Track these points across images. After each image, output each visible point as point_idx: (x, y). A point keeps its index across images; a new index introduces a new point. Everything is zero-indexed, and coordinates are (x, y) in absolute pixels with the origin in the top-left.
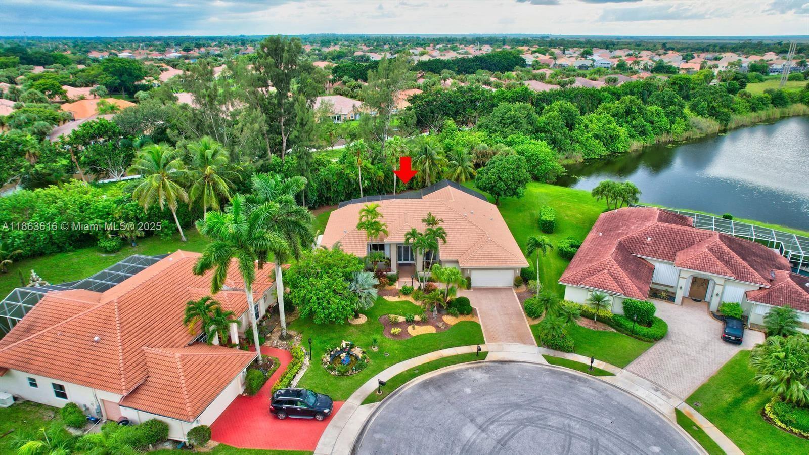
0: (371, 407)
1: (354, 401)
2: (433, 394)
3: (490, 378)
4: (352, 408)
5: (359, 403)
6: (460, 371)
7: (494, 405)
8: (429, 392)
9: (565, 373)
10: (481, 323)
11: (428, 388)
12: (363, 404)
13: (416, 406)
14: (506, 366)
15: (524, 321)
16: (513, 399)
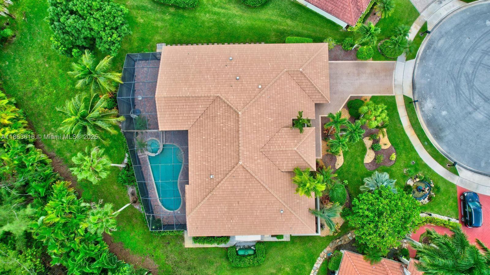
0: (460, 170)
1: (455, 180)
2: (447, 134)
3: (431, 98)
4: (462, 181)
5: (457, 177)
6: (424, 115)
7: (457, 99)
8: (445, 136)
9: (425, 51)
10: (371, 95)
11: (442, 137)
12: (458, 175)
13: (459, 144)
14: (417, 86)
15: (367, 63)
16: (451, 87)
